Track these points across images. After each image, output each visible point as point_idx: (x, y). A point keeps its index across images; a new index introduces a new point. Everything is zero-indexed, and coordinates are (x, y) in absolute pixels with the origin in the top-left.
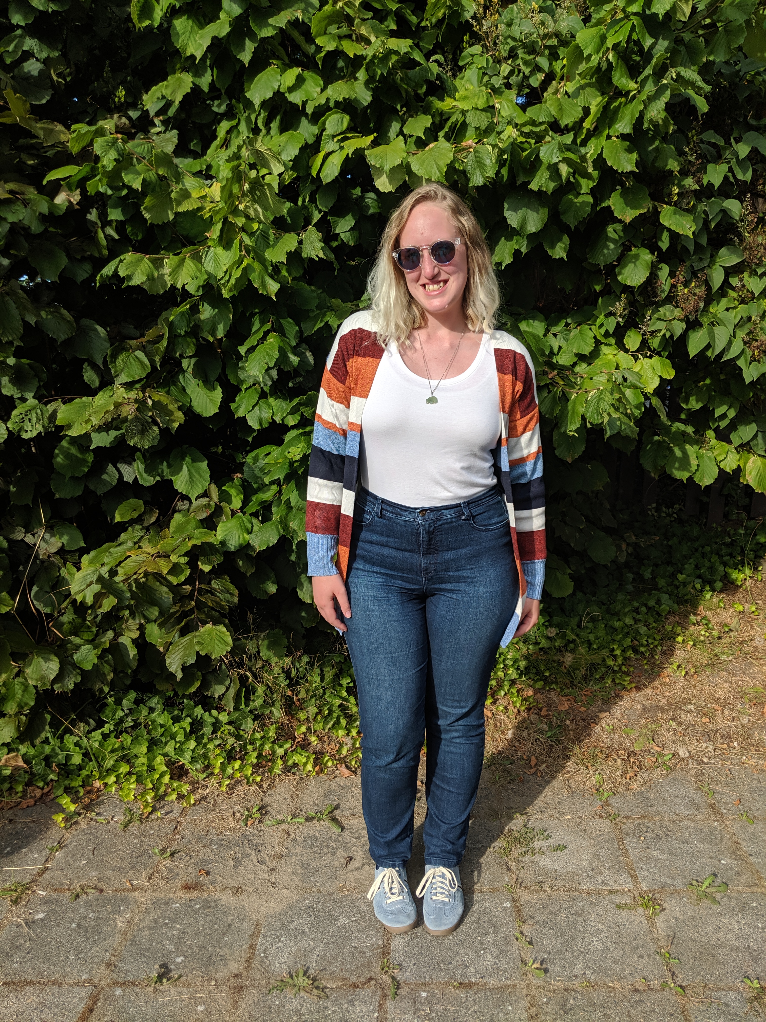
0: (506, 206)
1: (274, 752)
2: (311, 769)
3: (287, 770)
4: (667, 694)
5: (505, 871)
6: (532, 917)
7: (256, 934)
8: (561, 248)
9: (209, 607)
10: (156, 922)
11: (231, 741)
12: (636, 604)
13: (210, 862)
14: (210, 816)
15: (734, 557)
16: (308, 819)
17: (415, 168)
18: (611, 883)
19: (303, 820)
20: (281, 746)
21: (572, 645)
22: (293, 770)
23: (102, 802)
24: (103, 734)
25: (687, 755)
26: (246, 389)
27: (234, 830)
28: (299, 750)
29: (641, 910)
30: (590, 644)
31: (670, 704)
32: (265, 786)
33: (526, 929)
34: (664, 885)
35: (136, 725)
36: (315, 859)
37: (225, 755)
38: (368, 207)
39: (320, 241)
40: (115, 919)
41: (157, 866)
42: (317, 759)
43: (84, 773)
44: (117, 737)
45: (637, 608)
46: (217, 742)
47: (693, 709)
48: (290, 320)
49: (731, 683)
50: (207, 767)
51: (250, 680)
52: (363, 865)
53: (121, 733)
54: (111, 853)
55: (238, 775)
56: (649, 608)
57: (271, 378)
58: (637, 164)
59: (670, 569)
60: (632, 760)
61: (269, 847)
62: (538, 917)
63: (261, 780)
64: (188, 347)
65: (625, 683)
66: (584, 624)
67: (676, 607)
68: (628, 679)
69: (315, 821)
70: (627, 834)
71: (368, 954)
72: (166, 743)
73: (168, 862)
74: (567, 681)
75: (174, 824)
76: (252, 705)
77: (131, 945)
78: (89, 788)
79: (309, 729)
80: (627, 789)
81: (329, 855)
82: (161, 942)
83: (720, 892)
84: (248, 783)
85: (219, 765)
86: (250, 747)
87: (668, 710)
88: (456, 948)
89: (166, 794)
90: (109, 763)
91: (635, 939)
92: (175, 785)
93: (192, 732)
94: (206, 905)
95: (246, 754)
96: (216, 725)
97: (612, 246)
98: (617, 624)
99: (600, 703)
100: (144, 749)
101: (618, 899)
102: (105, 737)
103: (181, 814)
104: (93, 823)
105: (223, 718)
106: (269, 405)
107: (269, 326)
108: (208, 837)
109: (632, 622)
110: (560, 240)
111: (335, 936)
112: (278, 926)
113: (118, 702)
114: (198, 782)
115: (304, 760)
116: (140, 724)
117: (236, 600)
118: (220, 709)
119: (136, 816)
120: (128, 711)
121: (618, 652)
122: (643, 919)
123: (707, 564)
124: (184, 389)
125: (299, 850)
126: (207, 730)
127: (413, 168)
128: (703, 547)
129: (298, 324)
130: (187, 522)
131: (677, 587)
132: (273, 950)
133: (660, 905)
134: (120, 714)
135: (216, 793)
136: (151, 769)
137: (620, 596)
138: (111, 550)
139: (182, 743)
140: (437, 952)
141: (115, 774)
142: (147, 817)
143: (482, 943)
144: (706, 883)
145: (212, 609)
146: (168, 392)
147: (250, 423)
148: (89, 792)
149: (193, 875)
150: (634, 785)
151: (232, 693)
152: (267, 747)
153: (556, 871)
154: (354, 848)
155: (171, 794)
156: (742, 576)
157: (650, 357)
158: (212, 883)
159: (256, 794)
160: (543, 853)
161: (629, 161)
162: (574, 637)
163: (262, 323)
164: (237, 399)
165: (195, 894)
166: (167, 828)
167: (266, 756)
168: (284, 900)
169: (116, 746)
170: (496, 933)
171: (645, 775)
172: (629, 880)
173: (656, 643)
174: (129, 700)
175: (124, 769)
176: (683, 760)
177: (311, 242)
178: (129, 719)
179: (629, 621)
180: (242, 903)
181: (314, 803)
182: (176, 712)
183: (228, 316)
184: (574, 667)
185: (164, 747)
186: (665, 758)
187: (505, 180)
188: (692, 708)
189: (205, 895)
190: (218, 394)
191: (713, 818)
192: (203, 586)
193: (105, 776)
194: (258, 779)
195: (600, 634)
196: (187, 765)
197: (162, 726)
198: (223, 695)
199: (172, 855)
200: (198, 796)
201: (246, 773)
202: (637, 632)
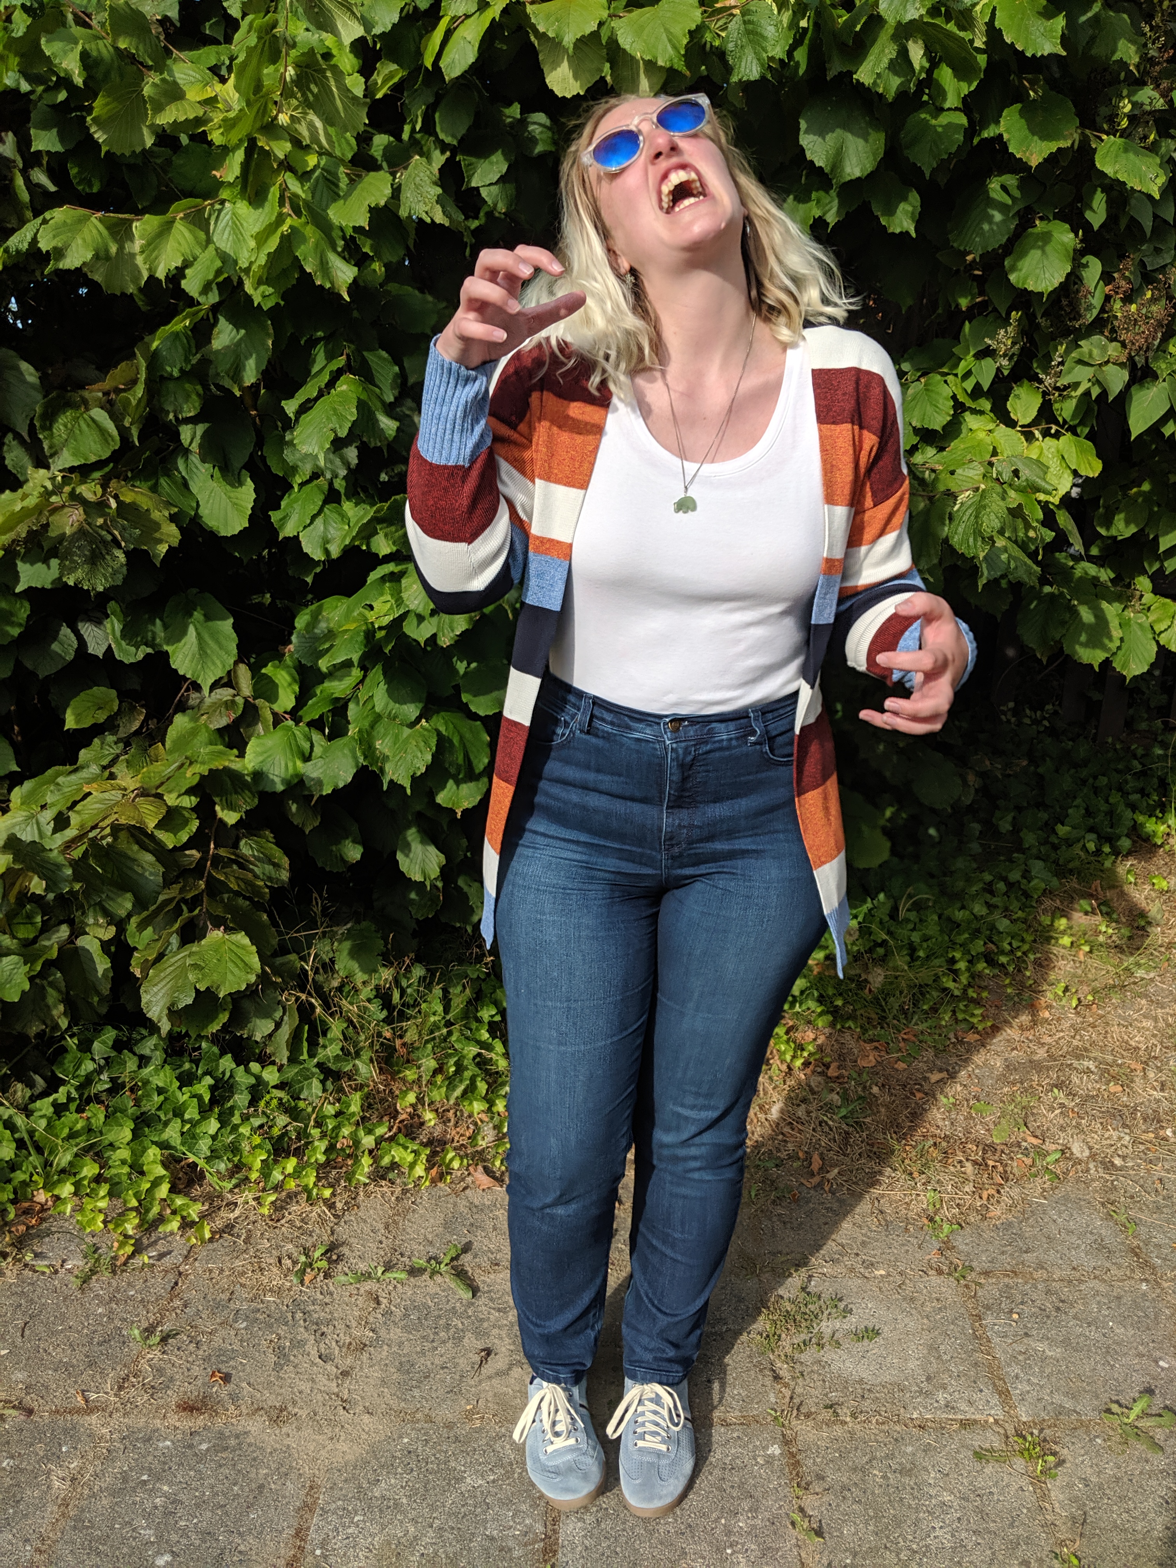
0: (803, 125)
1: (357, 1143)
2: (422, 1174)
3: (380, 1174)
4: (1047, 1039)
5: (768, 1381)
6: (821, 1478)
7: (308, 1507)
8: (906, 212)
9: (231, 890)
10: (125, 1480)
11: (282, 1120)
12: (988, 877)
13: (233, 1355)
14: (238, 1263)
15: (1148, 796)
16: (414, 1272)
17: (626, 41)
18: (963, 1406)
19: (403, 1276)
20: (370, 1132)
21: (881, 951)
22: (391, 1176)
23: (49, 1233)
24: (55, 1104)
25: (1087, 1153)
26: (302, 485)
27: (278, 1291)
28: (401, 1138)
29: (1019, 1463)
30: (912, 950)
31: (1051, 1057)
32: (339, 1205)
33: (810, 1502)
34: (1060, 1411)
35: (116, 1087)
36: (423, 1353)
37: (270, 1147)
38: (533, 141)
39: (435, 183)
40: (49, 1473)
41: (136, 1361)
42: (434, 1154)
43: (20, 1176)
44: (80, 1110)
45: (990, 884)
46: (256, 1122)
47: (1093, 1068)
48: (384, 354)
49: (1156, 1020)
50: (238, 1168)
51: (318, 1010)
52: (510, 1367)
53: (89, 1101)
54: (54, 1333)
55: (291, 1185)
56: (1010, 885)
57: (346, 464)
58: (1065, 41)
59: (1044, 816)
60: (991, 1163)
61: (341, 1326)
62: (832, 1477)
63: (333, 1194)
64: (186, 401)
65: (975, 1020)
66: (902, 914)
67: (1055, 882)
68: (978, 1012)
69: (426, 1276)
70: (988, 1308)
71: (516, 1554)
72: (166, 1124)
73: (155, 1354)
74: (874, 1016)
75: (171, 1277)
76: (322, 1054)
77: (75, 1528)
78: (26, 1205)
79: (420, 1100)
80: (984, 1218)
81: (450, 1345)
82: (129, 1523)
83: (1160, 1426)
84: (309, 1198)
85: (258, 1165)
86: (315, 1132)
87: (1048, 1069)
88: (680, 1543)
89: (161, 1219)
90: (64, 1158)
91: (1012, 1526)
92: (179, 1201)
93: (213, 1101)
94: (221, 1444)
95: (307, 1144)
96: (257, 1091)
97: (998, 217)
98: (960, 915)
99: (931, 1053)
100: (126, 1133)
101: (977, 1440)
102: (59, 1109)
103: (186, 1257)
104: (27, 1273)
105: (271, 1076)
106: (343, 516)
107: (341, 361)
108: (232, 1305)
109: (984, 911)
110: (905, 199)
111: (456, 1515)
112: (350, 1489)
113: (85, 1047)
114: (220, 1196)
115: (410, 1158)
116: (123, 1085)
117: (285, 875)
118: (265, 1060)
119: (105, 1260)
120: (102, 1062)
121: (962, 965)
122: (1024, 1482)
123: (1104, 807)
124: (185, 485)
125: (396, 1333)
126: (241, 1099)
127: (621, 41)
128: (1095, 778)
129: (398, 361)
130: (194, 732)
131: (1055, 848)
132: (337, 1543)
133: (1054, 1454)
134: (88, 1066)
135: (252, 1218)
136: (138, 1169)
137: (960, 863)
138: (60, 780)
139: (194, 1124)
140: (644, 1549)
141: (72, 1180)
142: (125, 1264)
143: (729, 1533)
144: (1137, 1409)
145: (237, 894)
146: (154, 489)
147: (307, 548)
148: (27, 1212)
149: (199, 1383)
150: (996, 1211)
151: (285, 1032)
152: (346, 1131)
153: (861, 1381)
154: (495, 1331)
155: (169, 1221)
156: (1162, 828)
157: (1057, 436)
158: (234, 1398)
159: (322, 1221)
160: (838, 1344)
161: (1047, 34)
162: (885, 937)
163: (330, 357)
164: (283, 504)
165: (201, 1421)
166: (159, 1285)
167: (343, 1149)
168: (364, 1436)
169: (79, 1126)
170: (754, 1509)
171: (1015, 1192)
172: (995, 1400)
173: (1026, 947)
174: (104, 1043)
175: (89, 1170)
176: (1079, 1162)
177: (417, 186)
178: (104, 1077)
179: (979, 909)
180: (287, 1442)
181: (426, 1238)
182: (187, 1066)
183: (264, 344)
184: (886, 993)
185: (162, 1131)
186: (1049, 1159)
187: (801, 72)
188: (1092, 1065)
189: (220, 1422)
190: (247, 493)
191: (1138, 1275)
192: (222, 852)
193: (55, 1184)
194: (327, 1193)
195: (929, 932)
196: (201, 1163)
197: (160, 1091)
198: (270, 1036)
199: (164, 1340)
200: (219, 1223)
201: (304, 1181)
202: (993, 928)
